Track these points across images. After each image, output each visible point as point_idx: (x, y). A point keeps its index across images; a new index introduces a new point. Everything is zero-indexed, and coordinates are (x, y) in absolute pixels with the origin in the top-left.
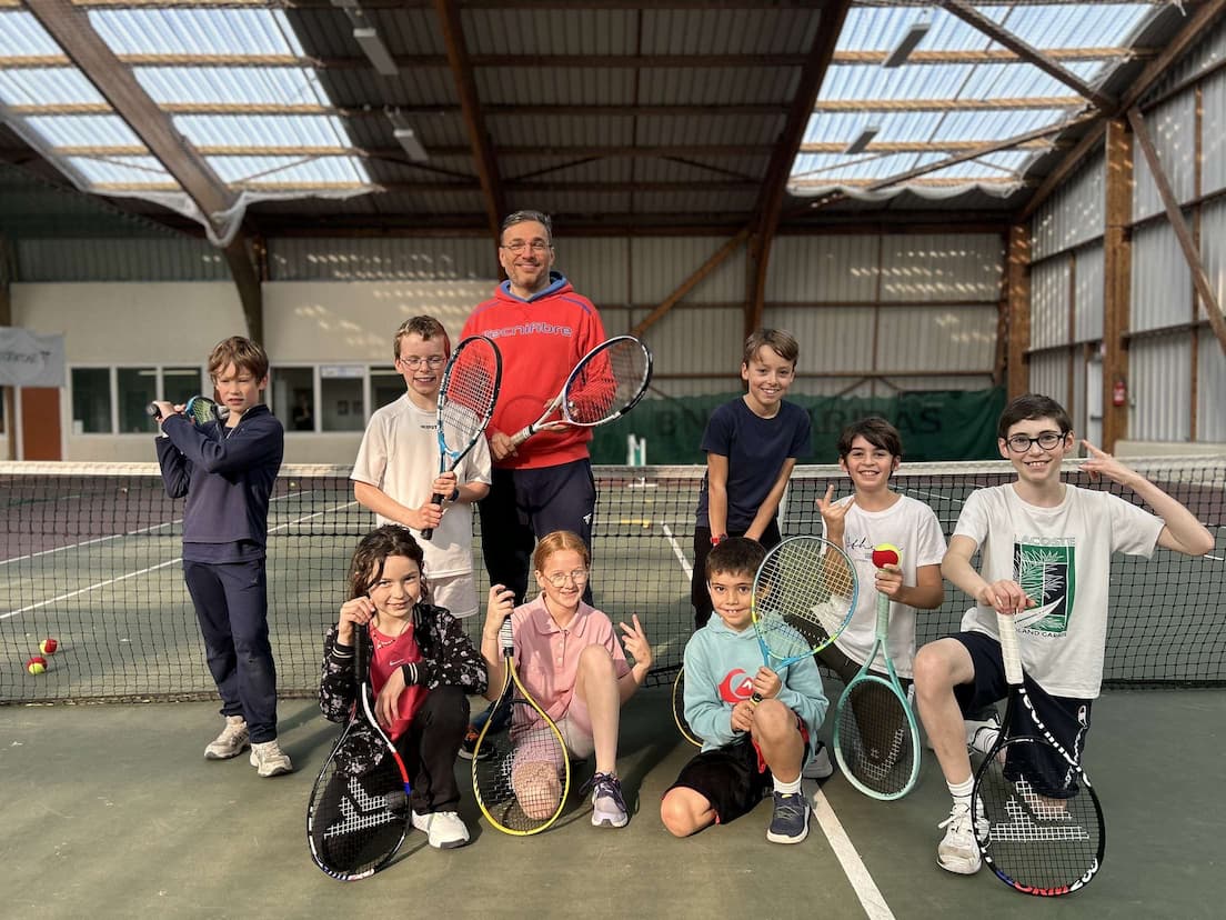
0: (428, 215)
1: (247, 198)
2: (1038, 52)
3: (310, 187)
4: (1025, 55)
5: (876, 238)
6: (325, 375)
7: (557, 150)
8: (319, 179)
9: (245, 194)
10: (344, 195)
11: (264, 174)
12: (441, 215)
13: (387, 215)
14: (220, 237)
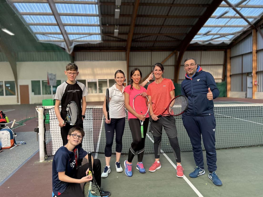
0: (111, 47)
1: (74, 44)
2: (245, 16)
3: (88, 41)
4: (242, 17)
5: (200, 52)
6: (88, 81)
7: (143, 34)
8: (90, 40)
9: (74, 43)
10: (96, 43)
11: (79, 38)
12: (113, 47)
13: (102, 47)
14: (69, 52)
